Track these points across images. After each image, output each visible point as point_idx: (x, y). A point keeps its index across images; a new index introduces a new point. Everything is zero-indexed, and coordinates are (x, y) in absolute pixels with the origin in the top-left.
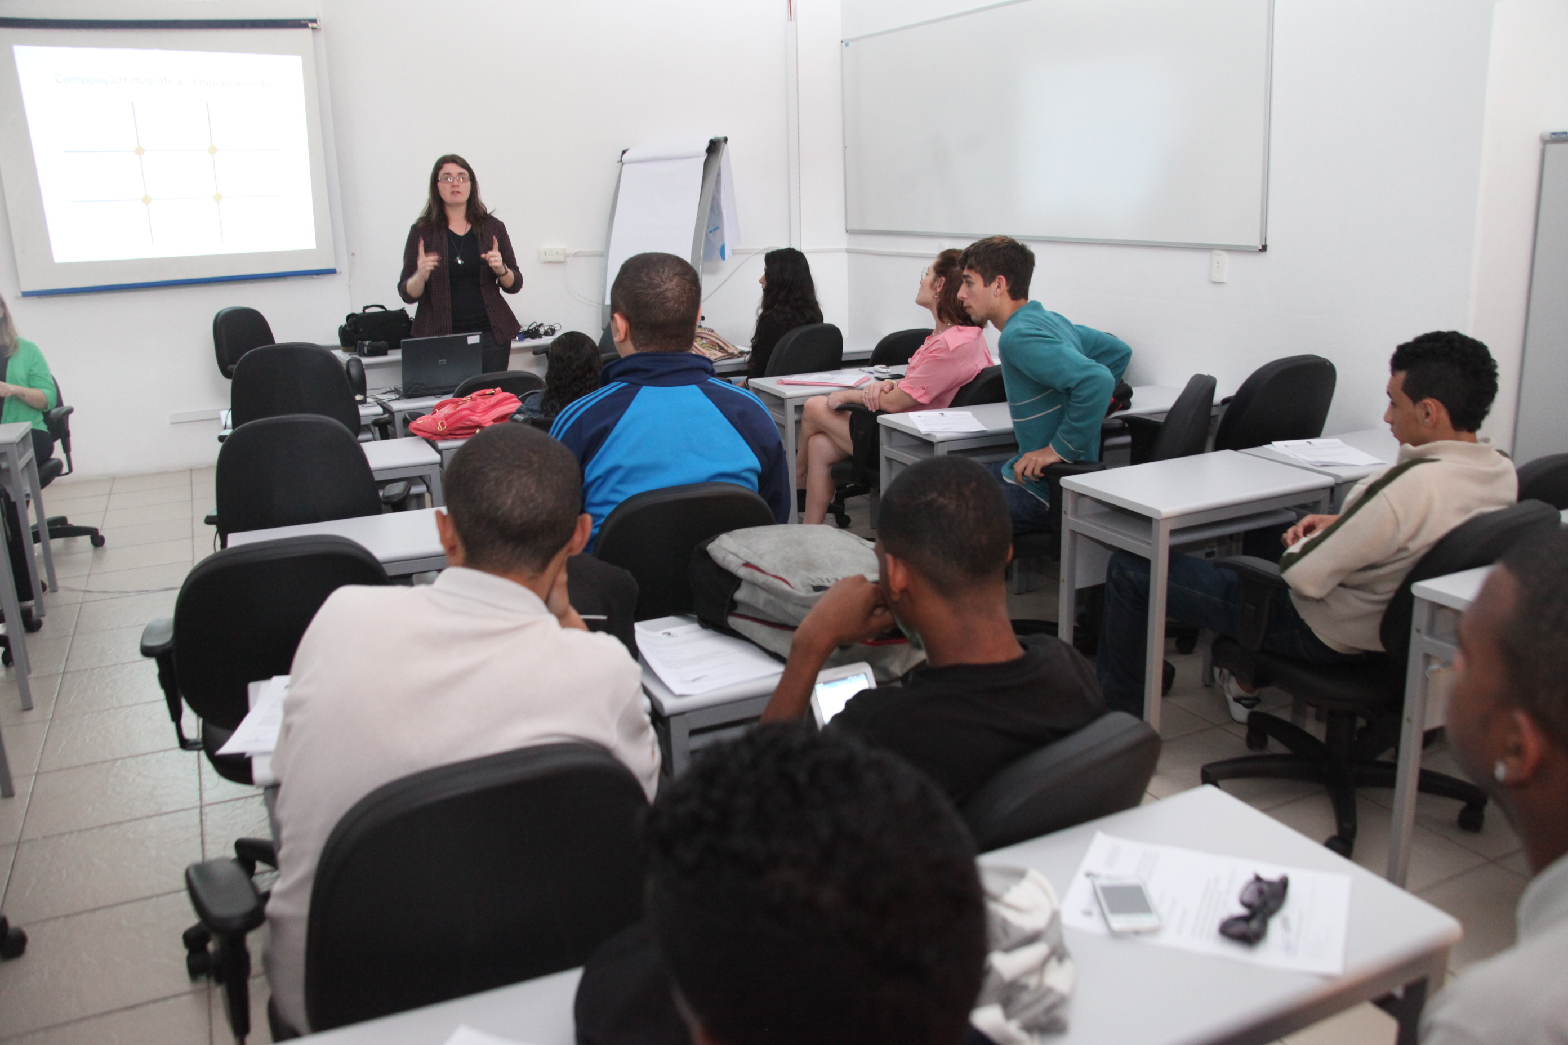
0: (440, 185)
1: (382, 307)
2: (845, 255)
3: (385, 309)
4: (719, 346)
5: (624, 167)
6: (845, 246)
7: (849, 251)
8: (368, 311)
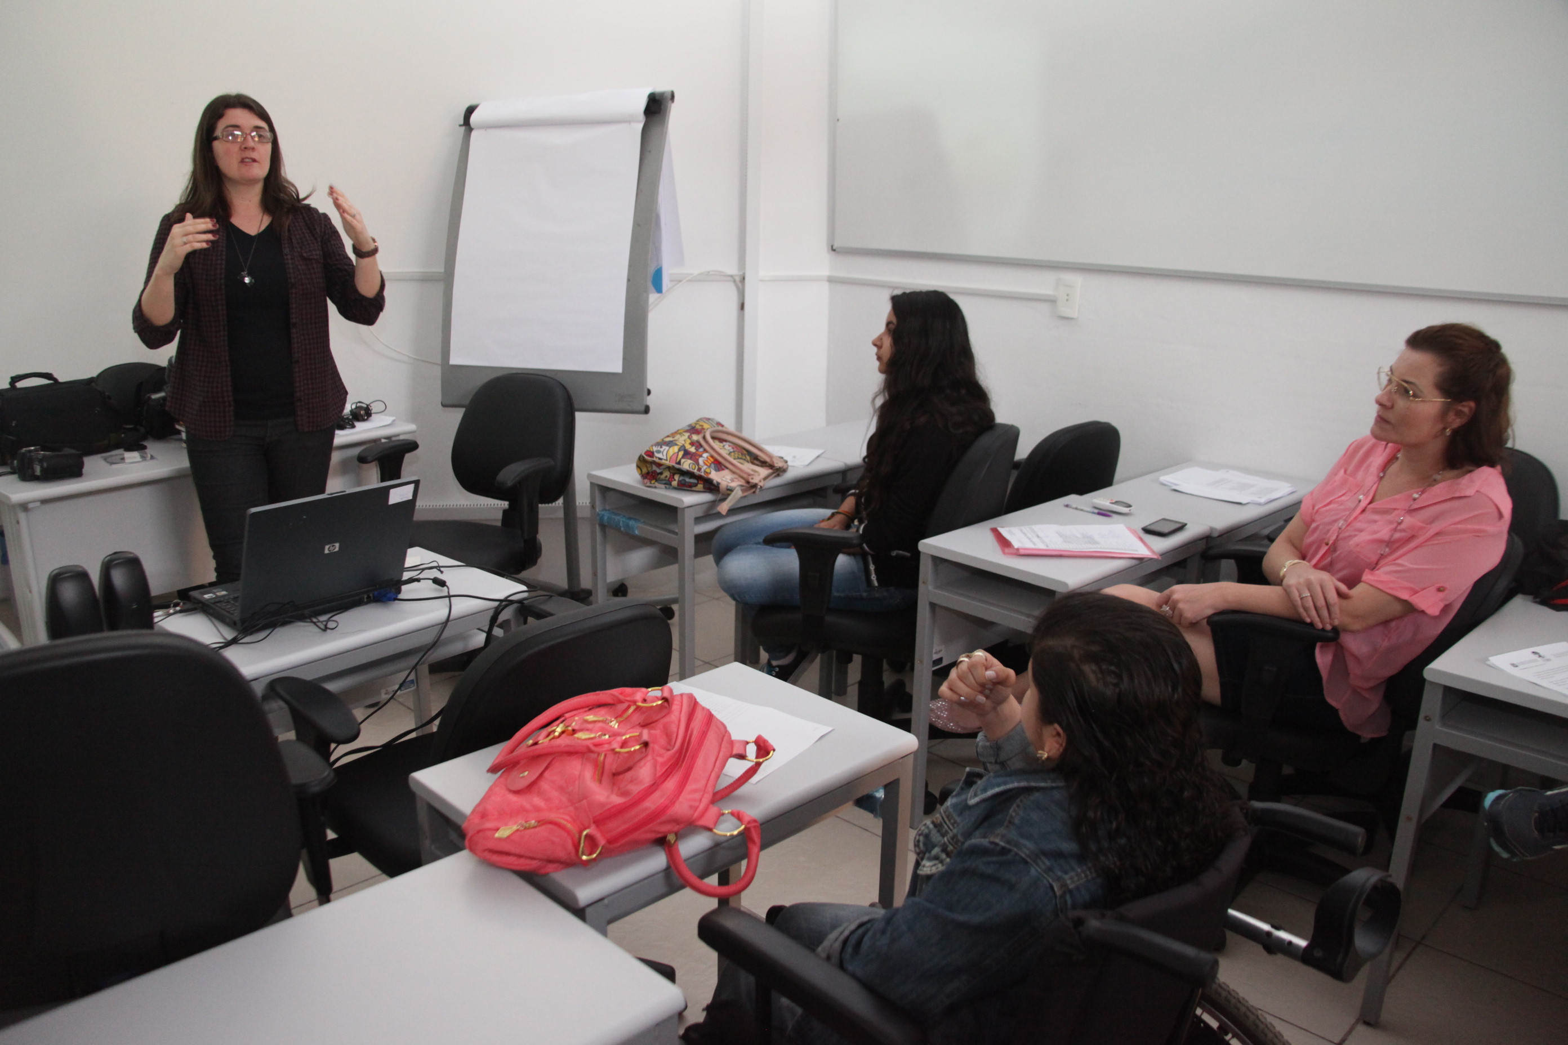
0: (217, 145)
1: (47, 376)
2: (826, 286)
3: (55, 380)
4: (749, 453)
5: (474, 133)
6: (826, 272)
7: (832, 280)
8: (20, 385)
